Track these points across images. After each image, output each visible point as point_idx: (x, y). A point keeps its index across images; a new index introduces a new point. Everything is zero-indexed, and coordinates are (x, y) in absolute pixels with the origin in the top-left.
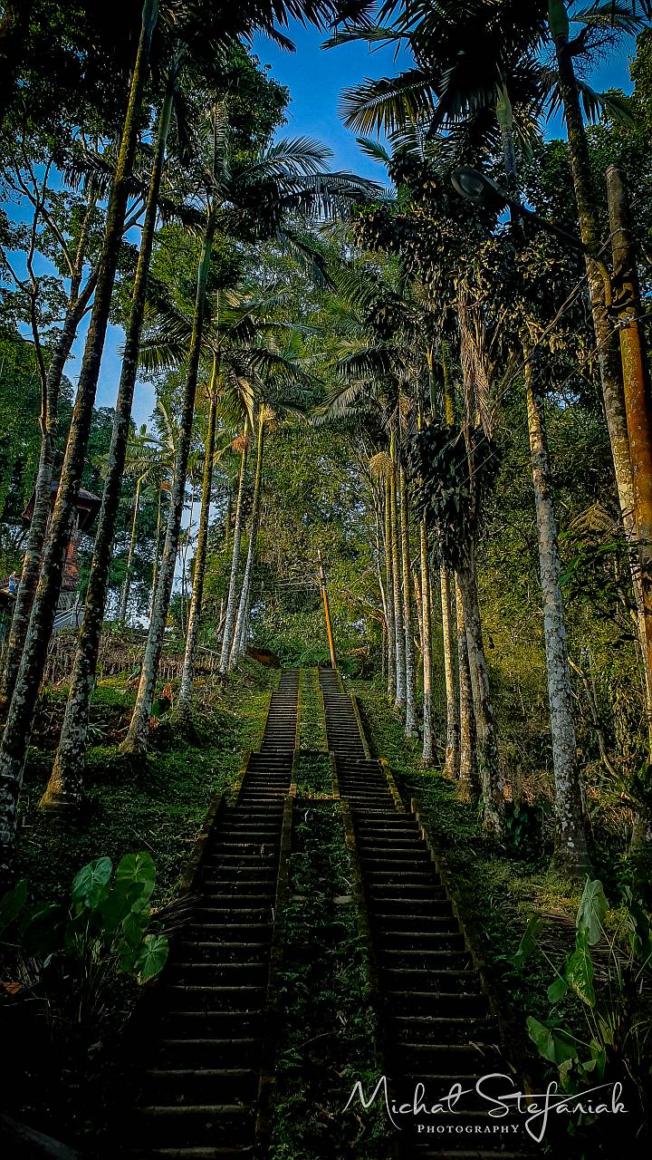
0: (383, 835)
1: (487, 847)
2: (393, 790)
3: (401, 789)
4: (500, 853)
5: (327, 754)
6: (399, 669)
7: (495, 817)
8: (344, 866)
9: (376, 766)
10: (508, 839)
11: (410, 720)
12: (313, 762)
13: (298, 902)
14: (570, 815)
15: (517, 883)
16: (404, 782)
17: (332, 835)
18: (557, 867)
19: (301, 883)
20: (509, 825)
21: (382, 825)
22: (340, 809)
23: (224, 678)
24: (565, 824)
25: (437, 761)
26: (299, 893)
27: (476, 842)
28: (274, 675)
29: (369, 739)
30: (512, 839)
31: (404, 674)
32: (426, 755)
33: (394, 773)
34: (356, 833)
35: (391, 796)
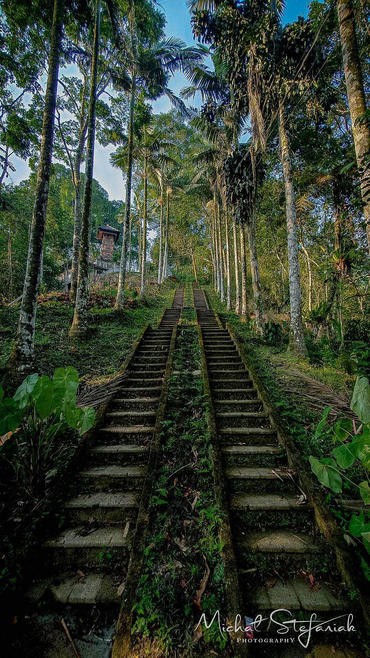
0: (215, 339)
1: (258, 342)
2: (217, 319)
3: (220, 319)
4: (263, 344)
5: (193, 308)
6: (218, 280)
7: (261, 329)
8: (198, 355)
9: (212, 311)
10: (267, 338)
11: (222, 296)
12: (188, 311)
13: (175, 375)
14: (298, 328)
15: (274, 358)
16: (221, 316)
17: (193, 340)
18: (291, 350)
19: (178, 364)
20: (267, 332)
21: (214, 335)
22: (198, 328)
23: (159, 286)
24: (295, 332)
25: (232, 308)
26: (176, 370)
27: (254, 340)
28: (178, 285)
29: (209, 304)
30: (268, 338)
31: (220, 281)
32: (228, 307)
33: (218, 314)
34: (204, 339)
35: (217, 322)
